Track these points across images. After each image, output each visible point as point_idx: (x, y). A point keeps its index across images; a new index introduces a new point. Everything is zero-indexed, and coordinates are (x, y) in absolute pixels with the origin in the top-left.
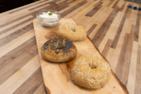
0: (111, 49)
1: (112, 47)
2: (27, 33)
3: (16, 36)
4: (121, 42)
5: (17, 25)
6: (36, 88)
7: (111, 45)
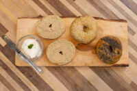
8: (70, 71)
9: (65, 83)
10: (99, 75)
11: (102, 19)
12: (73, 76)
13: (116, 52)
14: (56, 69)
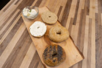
0: (73, 26)
1: (73, 24)
2: (21, 26)
3: (15, 31)
4: (78, 19)
5: (13, 21)
6: (38, 63)
7: (72, 22)
8: (28, 40)
9: (20, 41)
10: (33, 59)
11: (73, 42)
12: (26, 43)
13: (54, 59)
14: (27, 33)
